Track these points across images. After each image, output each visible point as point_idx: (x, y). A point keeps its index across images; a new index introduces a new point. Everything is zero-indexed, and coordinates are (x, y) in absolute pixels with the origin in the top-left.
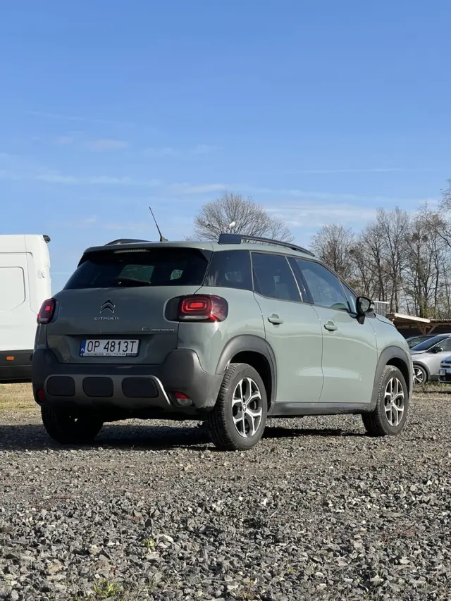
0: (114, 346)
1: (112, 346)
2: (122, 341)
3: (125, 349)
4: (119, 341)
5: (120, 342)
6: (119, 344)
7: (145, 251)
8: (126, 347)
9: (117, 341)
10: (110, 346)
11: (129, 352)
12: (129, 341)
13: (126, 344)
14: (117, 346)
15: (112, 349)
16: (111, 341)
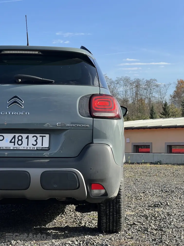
0: (21, 140)
1: (19, 140)
2: (31, 136)
3: (35, 143)
4: (26, 135)
5: (28, 136)
6: (27, 138)
7: (37, 53)
8: (36, 141)
9: (24, 136)
10: (17, 140)
11: (39, 145)
12: (38, 135)
13: (35, 138)
14: (25, 141)
15: (20, 142)
16: (17, 135)
